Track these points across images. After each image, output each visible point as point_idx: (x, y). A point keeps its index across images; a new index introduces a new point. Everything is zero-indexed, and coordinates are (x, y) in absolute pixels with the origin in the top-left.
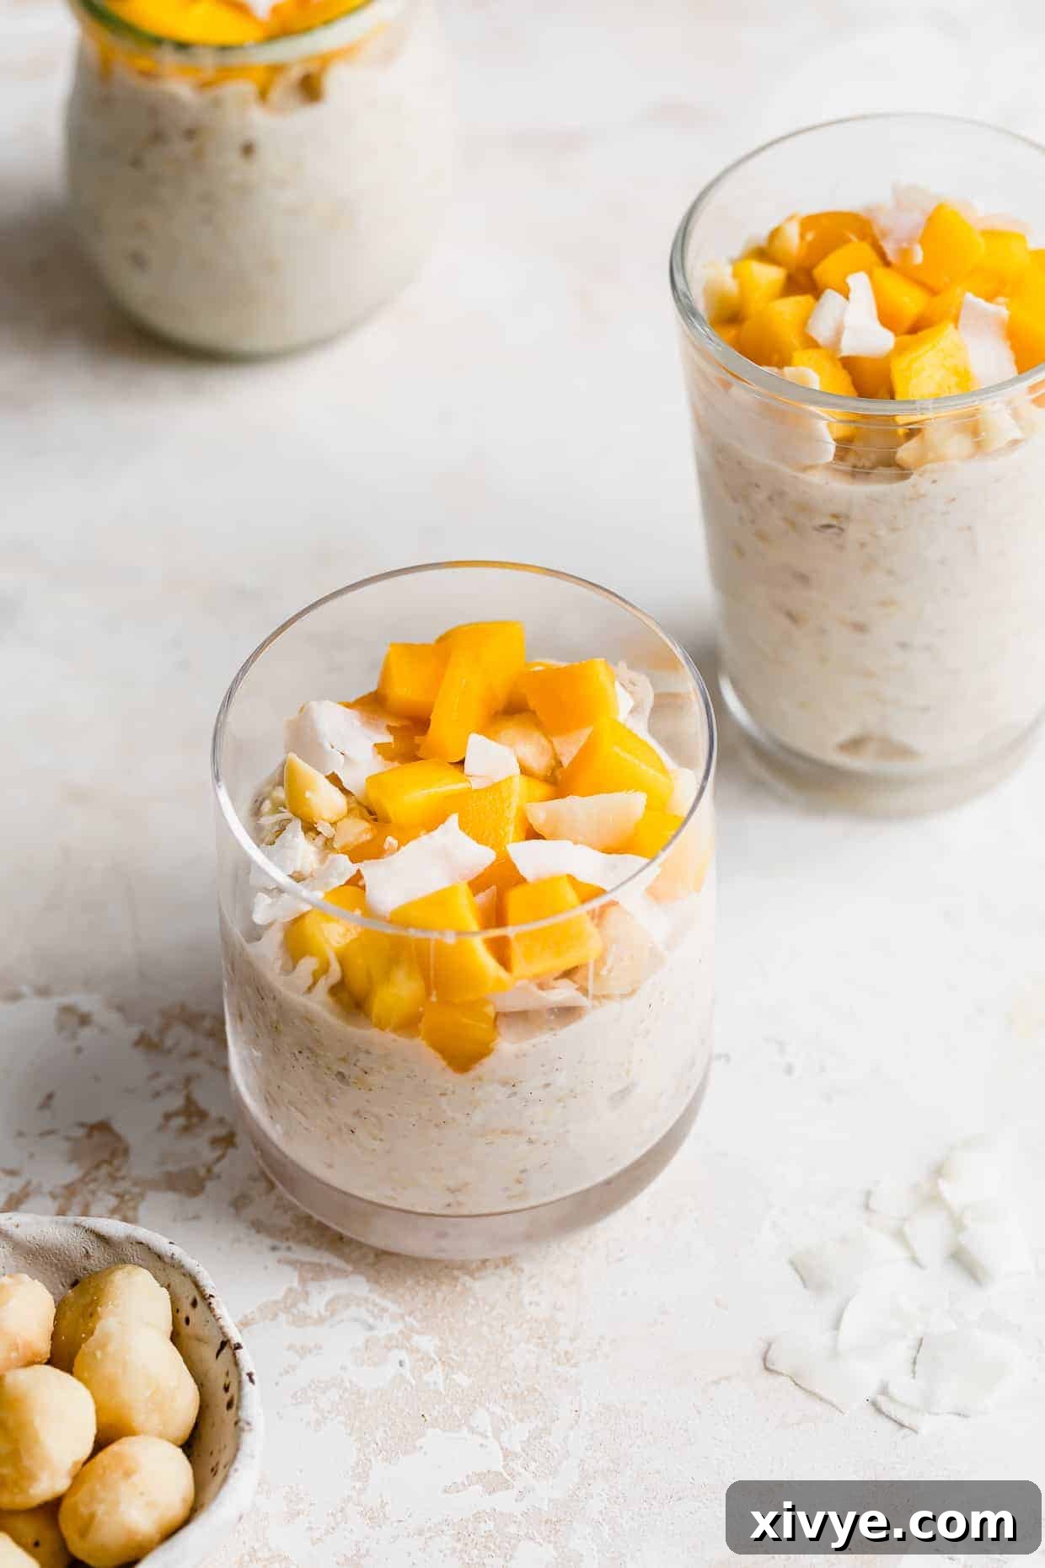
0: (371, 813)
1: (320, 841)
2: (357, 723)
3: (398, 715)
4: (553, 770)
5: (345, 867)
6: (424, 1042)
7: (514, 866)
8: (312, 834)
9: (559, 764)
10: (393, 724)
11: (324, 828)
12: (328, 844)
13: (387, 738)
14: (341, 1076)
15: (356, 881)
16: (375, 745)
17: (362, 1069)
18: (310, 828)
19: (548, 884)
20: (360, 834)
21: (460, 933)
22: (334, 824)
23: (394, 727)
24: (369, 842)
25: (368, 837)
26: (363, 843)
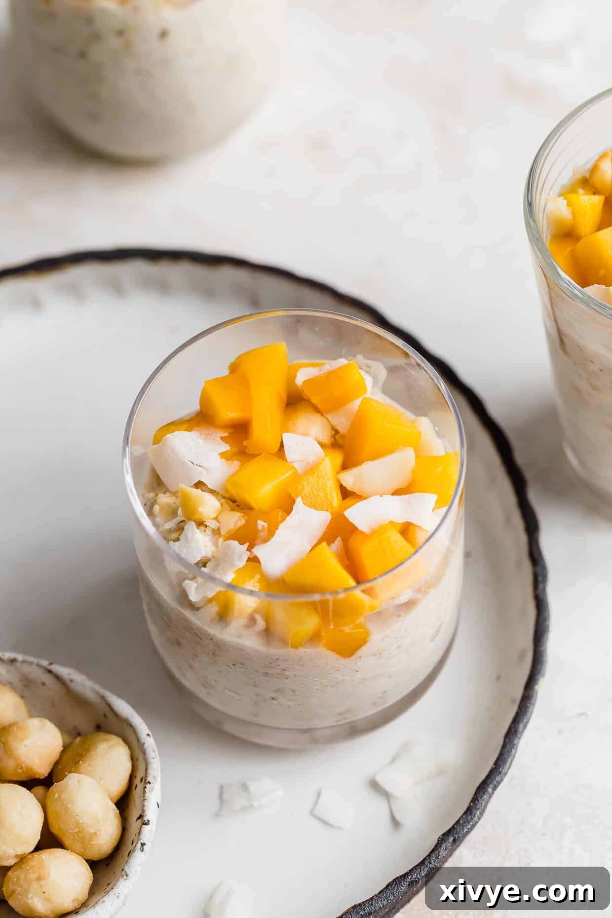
0: (234, 501)
1: (209, 531)
2: (201, 441)
3: (224, 427)
4: (334, 436)
5: (239, 550)
6: (324, 649)
7: (353, 525)
8: (202, 528)
9: (337, 432)
10: (225, 434)
11: (212, 524)
12: (216, 532)
13: (225, 447)
14: (266, 674)
15: (254, 560)
16: (220, 454)
17: (281, 669)
18: (200, 524)
19: (378, 531)
20: (236, 523)
21: (347, 590)
22: (216, 519)
23: (226, 437)
24: (244, 525)
25: (243, 522)
26: (240, 527)
